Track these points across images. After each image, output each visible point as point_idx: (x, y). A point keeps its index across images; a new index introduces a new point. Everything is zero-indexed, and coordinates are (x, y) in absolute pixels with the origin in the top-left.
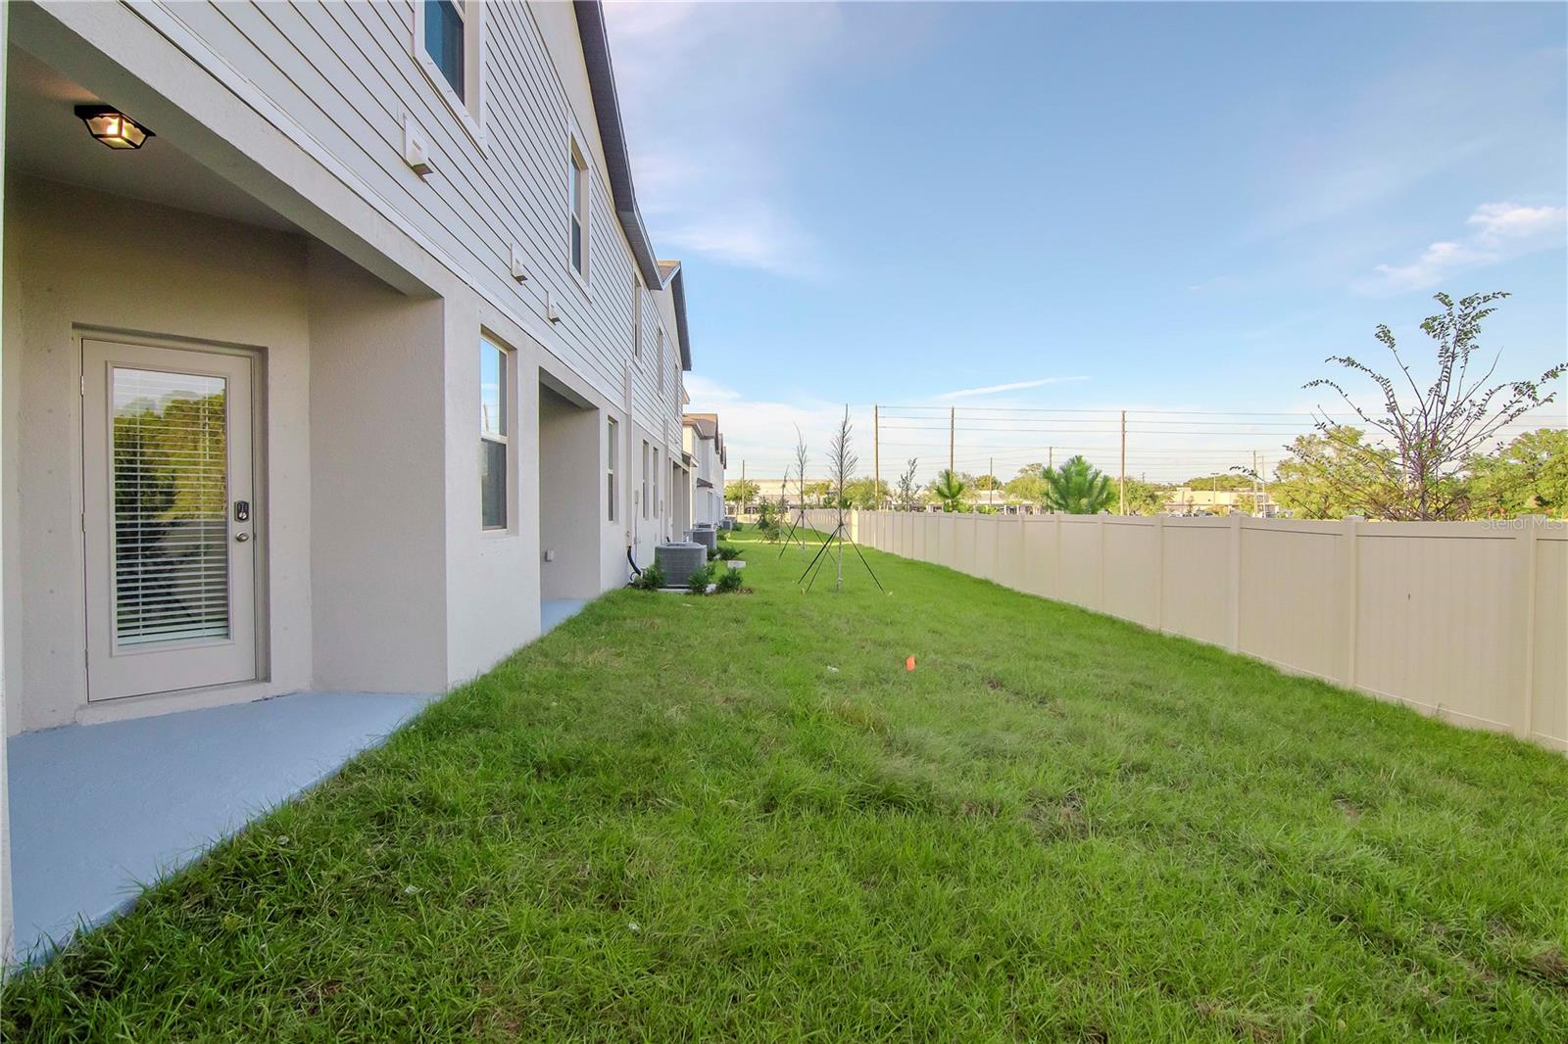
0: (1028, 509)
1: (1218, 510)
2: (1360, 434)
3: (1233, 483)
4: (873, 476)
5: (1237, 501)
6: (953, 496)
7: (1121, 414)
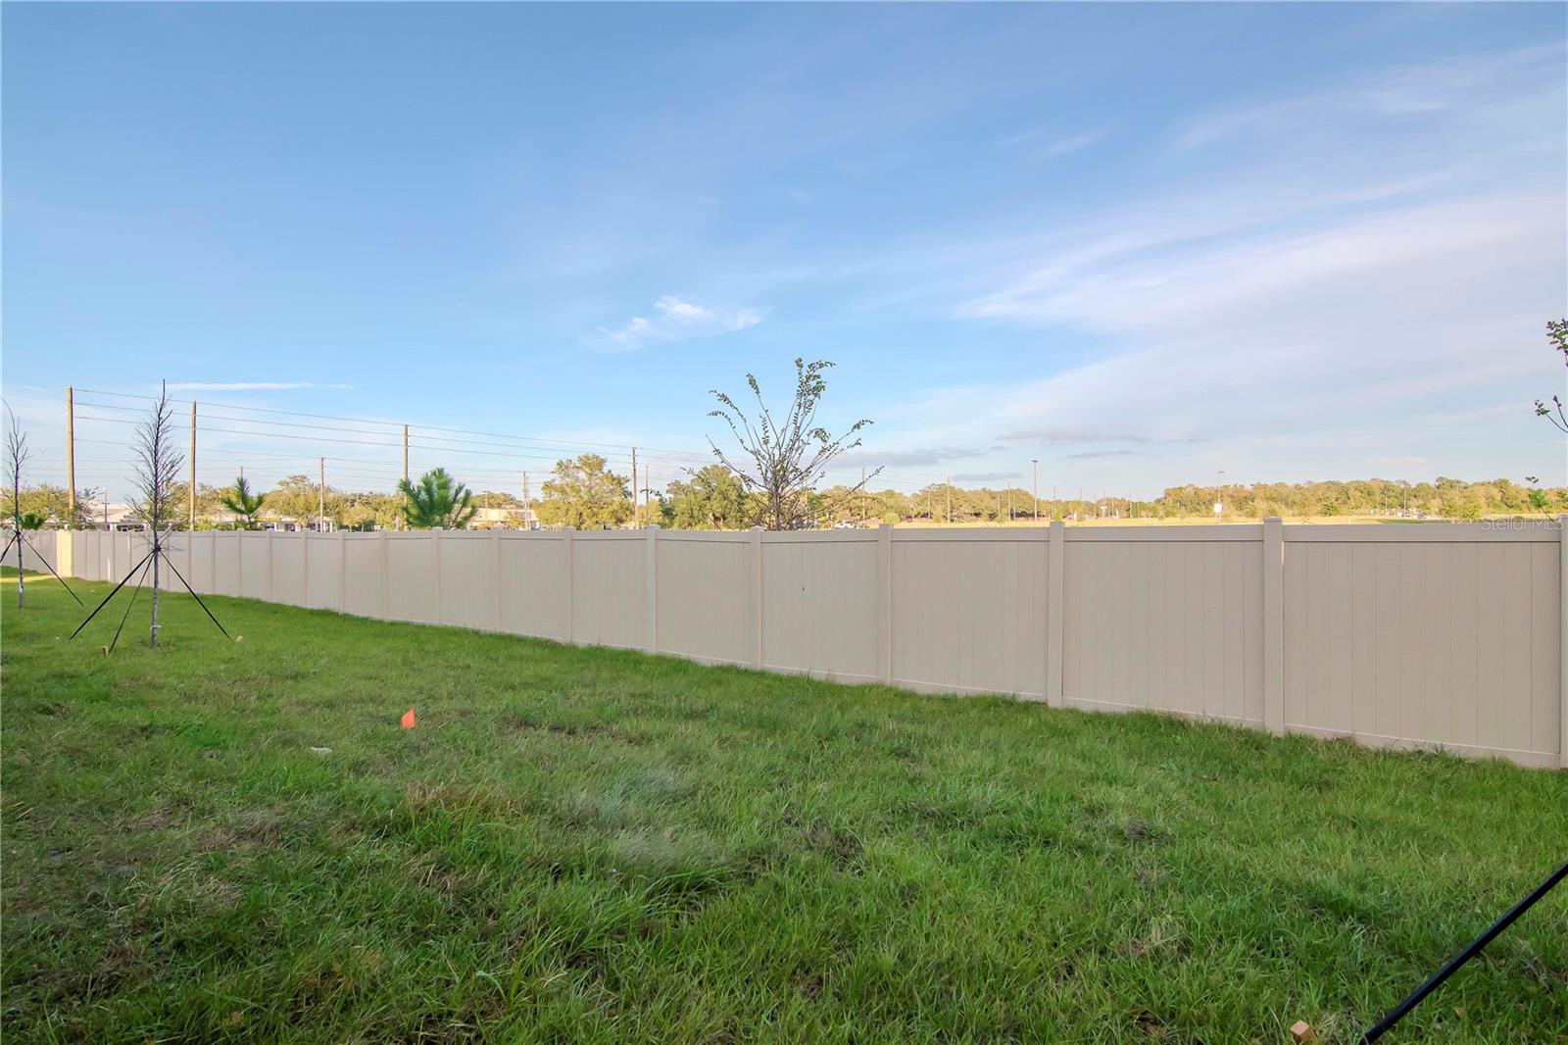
0: (289, 527)
1: (490, 526)
2: (603, 461)
3: (498, 501)
4: (66, 486)
5: (507, 518)
6: (250, 511)
7: (404, 428)
